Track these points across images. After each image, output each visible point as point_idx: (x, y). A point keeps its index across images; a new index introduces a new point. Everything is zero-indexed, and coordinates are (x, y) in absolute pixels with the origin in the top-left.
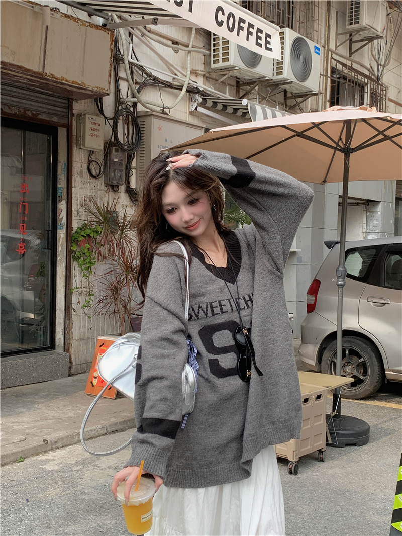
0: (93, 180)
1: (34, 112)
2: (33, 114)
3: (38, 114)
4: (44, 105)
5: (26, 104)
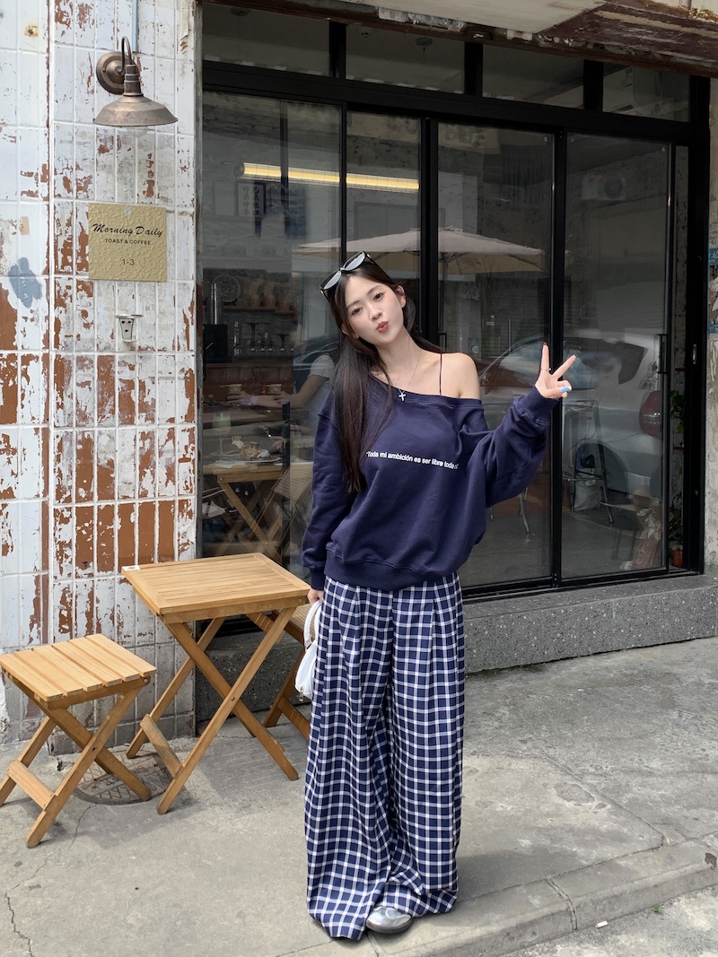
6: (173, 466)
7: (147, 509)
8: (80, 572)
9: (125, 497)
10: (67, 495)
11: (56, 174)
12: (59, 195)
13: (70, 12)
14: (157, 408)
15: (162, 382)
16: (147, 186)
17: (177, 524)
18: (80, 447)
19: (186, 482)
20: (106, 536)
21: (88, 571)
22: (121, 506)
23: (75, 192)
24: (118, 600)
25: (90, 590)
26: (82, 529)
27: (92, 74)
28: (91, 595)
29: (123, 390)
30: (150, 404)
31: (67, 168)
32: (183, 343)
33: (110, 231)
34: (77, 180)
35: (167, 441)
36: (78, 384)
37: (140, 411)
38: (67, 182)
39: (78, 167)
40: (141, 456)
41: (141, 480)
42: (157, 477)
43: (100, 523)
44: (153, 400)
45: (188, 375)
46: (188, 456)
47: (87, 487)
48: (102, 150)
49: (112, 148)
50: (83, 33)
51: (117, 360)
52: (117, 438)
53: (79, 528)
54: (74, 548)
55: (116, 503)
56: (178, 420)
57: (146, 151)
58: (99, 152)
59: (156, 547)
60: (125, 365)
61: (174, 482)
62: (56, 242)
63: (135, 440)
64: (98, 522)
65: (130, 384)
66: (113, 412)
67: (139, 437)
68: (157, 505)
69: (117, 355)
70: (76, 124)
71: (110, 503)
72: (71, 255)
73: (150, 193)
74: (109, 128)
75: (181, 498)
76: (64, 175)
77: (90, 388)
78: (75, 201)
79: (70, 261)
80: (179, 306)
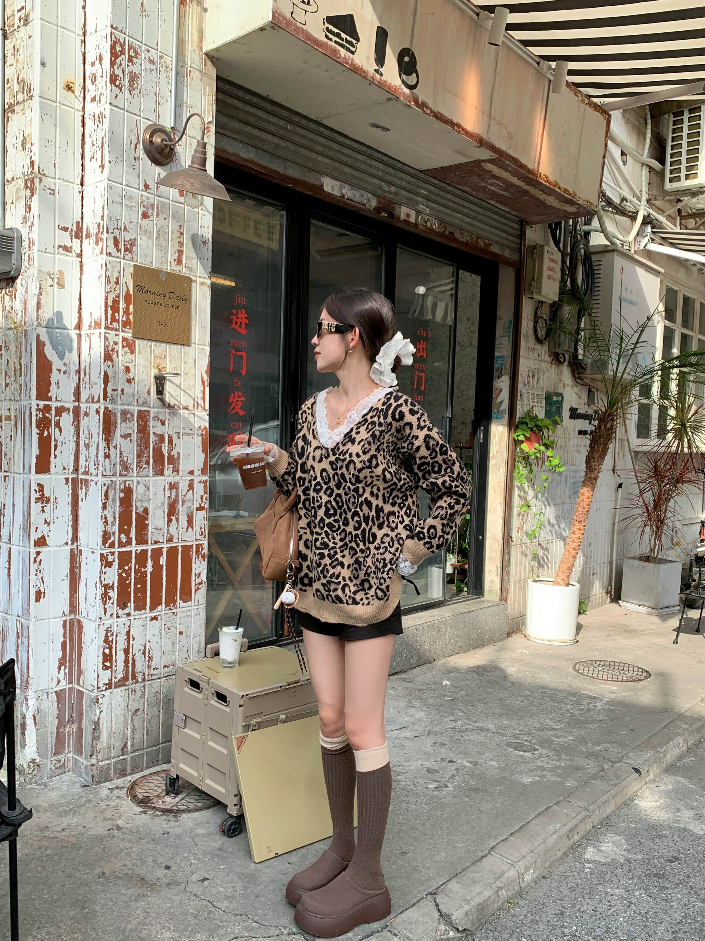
0: (539, 347)
1: (486, 241)
2: (485, 243)
3: (490, 245)
4: (496, 231)
5: (479, 227)
6: (192, 513)
7: (172, 552)
8: (121, 612)
9: (156, 542)
10: (111, 541)
11: (108, 232)
12: (110, 253)
13: (122, 77)
14: (181, 462)
15: (185, 437)
16: (177, 255)
17: (194, 565)
18: (122, 495)
19: (201, 528)
20: (141, 579)
21: (126, 611)
22: (153, 550)
23: (122, 252)
24: (149, 637)
25: (128, 628)
26: (122, 572)
27: (138, 142)
28: (128, 633)
29: (156, 444)
30: (176, 457)
31: (117, 228)
32: (201, 402)
33: (149, 293)
34: (124, 241)
35: (188, 491)
36: (122, 436)
37: (168, 464)
38: (116, 242)
39: (125, 228)
40: (169, 504)
41: (168, 526)
42: (180, 524)
43: (137, 566)
44: (179, 453)
45: (204, 433)
46: (203, 505)
47: (127, 533)
48: (145, 216)
49: (152, 215)
50: (132, 100)
51: (152, 415)
52: (151, 488)
53: (120, 571)
54: (116, 590)
55: (149, 548)
56: (197, 473)
57: (177, 222)
58: (142, 218)
59: (179, 587)
60: (158, 420)
61: (192, 528)
62: (107, 298)
63: (164, 490)
64: (135, 565)
65: (161, 438)
66: (148, 463)
67: (167, 487)
68: (180, 549)
69: (152, 411)
70: (125, 187)
71: (144, 547)
72: (119, 313)
73: (179, 261)
74: (150, 195)
75: (197, 543)
76: (114, 234)
77: (131, 440)
78: (122, 261)
79: (117, 318)
80: (198, 369)
